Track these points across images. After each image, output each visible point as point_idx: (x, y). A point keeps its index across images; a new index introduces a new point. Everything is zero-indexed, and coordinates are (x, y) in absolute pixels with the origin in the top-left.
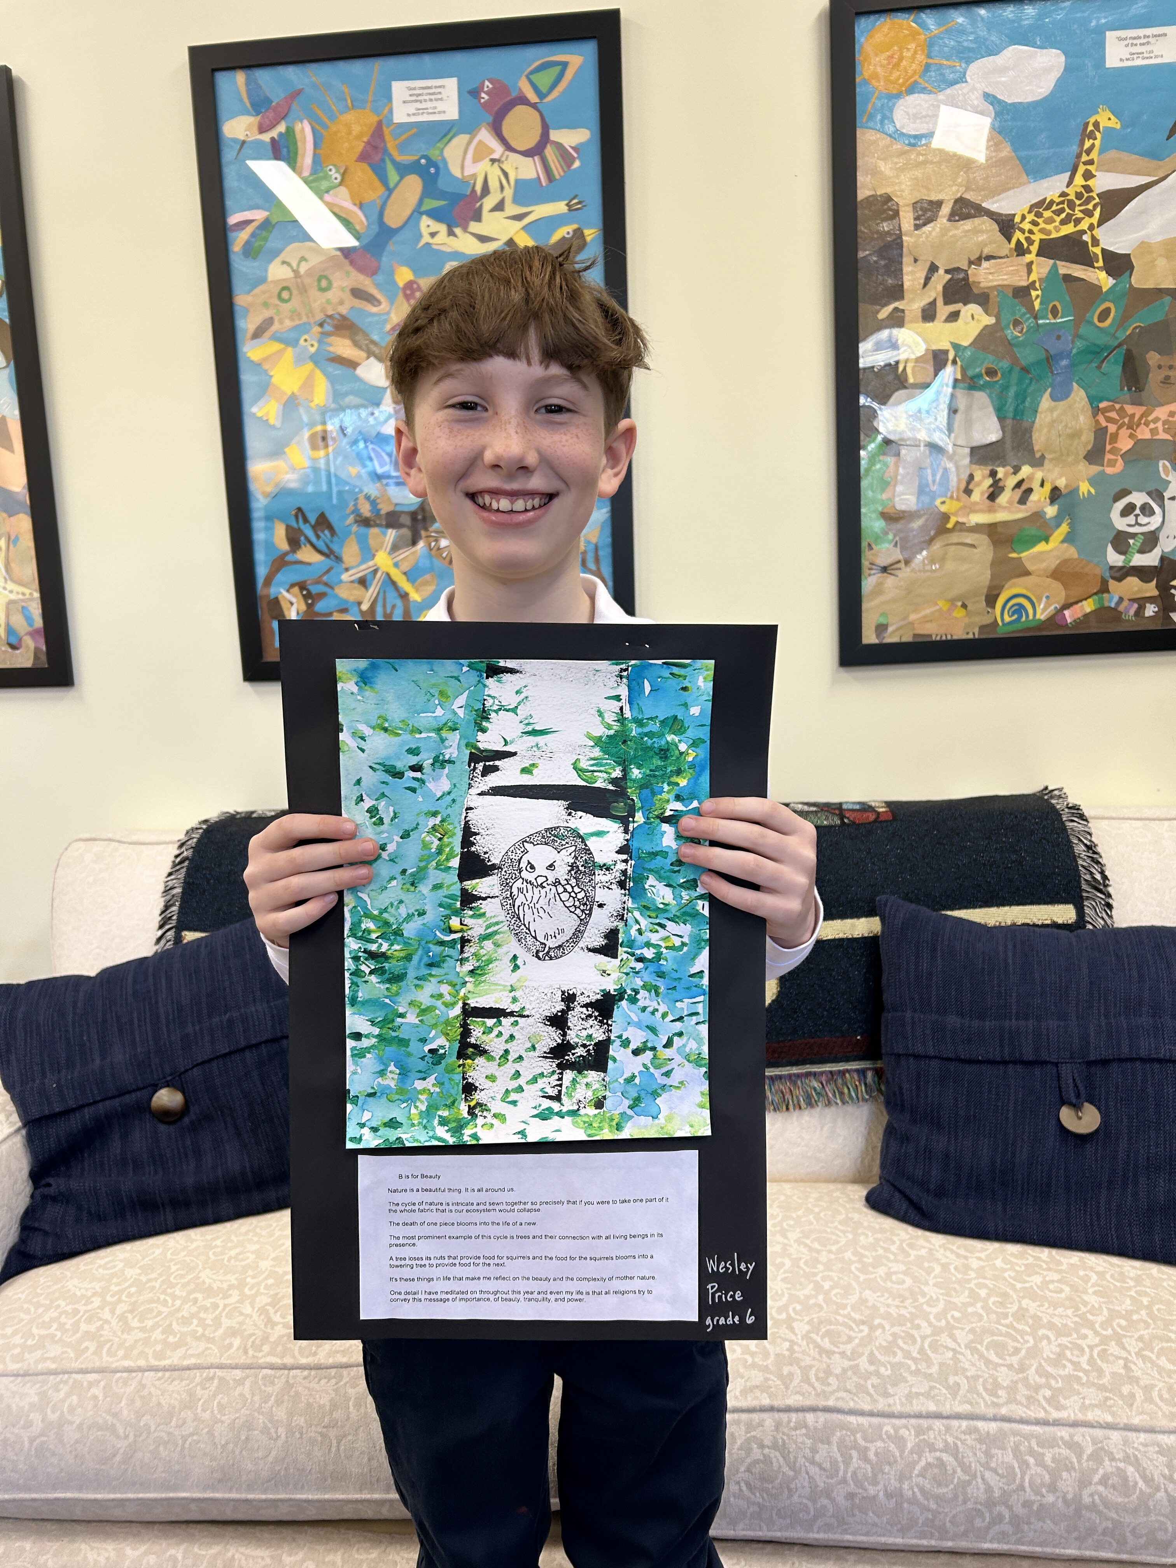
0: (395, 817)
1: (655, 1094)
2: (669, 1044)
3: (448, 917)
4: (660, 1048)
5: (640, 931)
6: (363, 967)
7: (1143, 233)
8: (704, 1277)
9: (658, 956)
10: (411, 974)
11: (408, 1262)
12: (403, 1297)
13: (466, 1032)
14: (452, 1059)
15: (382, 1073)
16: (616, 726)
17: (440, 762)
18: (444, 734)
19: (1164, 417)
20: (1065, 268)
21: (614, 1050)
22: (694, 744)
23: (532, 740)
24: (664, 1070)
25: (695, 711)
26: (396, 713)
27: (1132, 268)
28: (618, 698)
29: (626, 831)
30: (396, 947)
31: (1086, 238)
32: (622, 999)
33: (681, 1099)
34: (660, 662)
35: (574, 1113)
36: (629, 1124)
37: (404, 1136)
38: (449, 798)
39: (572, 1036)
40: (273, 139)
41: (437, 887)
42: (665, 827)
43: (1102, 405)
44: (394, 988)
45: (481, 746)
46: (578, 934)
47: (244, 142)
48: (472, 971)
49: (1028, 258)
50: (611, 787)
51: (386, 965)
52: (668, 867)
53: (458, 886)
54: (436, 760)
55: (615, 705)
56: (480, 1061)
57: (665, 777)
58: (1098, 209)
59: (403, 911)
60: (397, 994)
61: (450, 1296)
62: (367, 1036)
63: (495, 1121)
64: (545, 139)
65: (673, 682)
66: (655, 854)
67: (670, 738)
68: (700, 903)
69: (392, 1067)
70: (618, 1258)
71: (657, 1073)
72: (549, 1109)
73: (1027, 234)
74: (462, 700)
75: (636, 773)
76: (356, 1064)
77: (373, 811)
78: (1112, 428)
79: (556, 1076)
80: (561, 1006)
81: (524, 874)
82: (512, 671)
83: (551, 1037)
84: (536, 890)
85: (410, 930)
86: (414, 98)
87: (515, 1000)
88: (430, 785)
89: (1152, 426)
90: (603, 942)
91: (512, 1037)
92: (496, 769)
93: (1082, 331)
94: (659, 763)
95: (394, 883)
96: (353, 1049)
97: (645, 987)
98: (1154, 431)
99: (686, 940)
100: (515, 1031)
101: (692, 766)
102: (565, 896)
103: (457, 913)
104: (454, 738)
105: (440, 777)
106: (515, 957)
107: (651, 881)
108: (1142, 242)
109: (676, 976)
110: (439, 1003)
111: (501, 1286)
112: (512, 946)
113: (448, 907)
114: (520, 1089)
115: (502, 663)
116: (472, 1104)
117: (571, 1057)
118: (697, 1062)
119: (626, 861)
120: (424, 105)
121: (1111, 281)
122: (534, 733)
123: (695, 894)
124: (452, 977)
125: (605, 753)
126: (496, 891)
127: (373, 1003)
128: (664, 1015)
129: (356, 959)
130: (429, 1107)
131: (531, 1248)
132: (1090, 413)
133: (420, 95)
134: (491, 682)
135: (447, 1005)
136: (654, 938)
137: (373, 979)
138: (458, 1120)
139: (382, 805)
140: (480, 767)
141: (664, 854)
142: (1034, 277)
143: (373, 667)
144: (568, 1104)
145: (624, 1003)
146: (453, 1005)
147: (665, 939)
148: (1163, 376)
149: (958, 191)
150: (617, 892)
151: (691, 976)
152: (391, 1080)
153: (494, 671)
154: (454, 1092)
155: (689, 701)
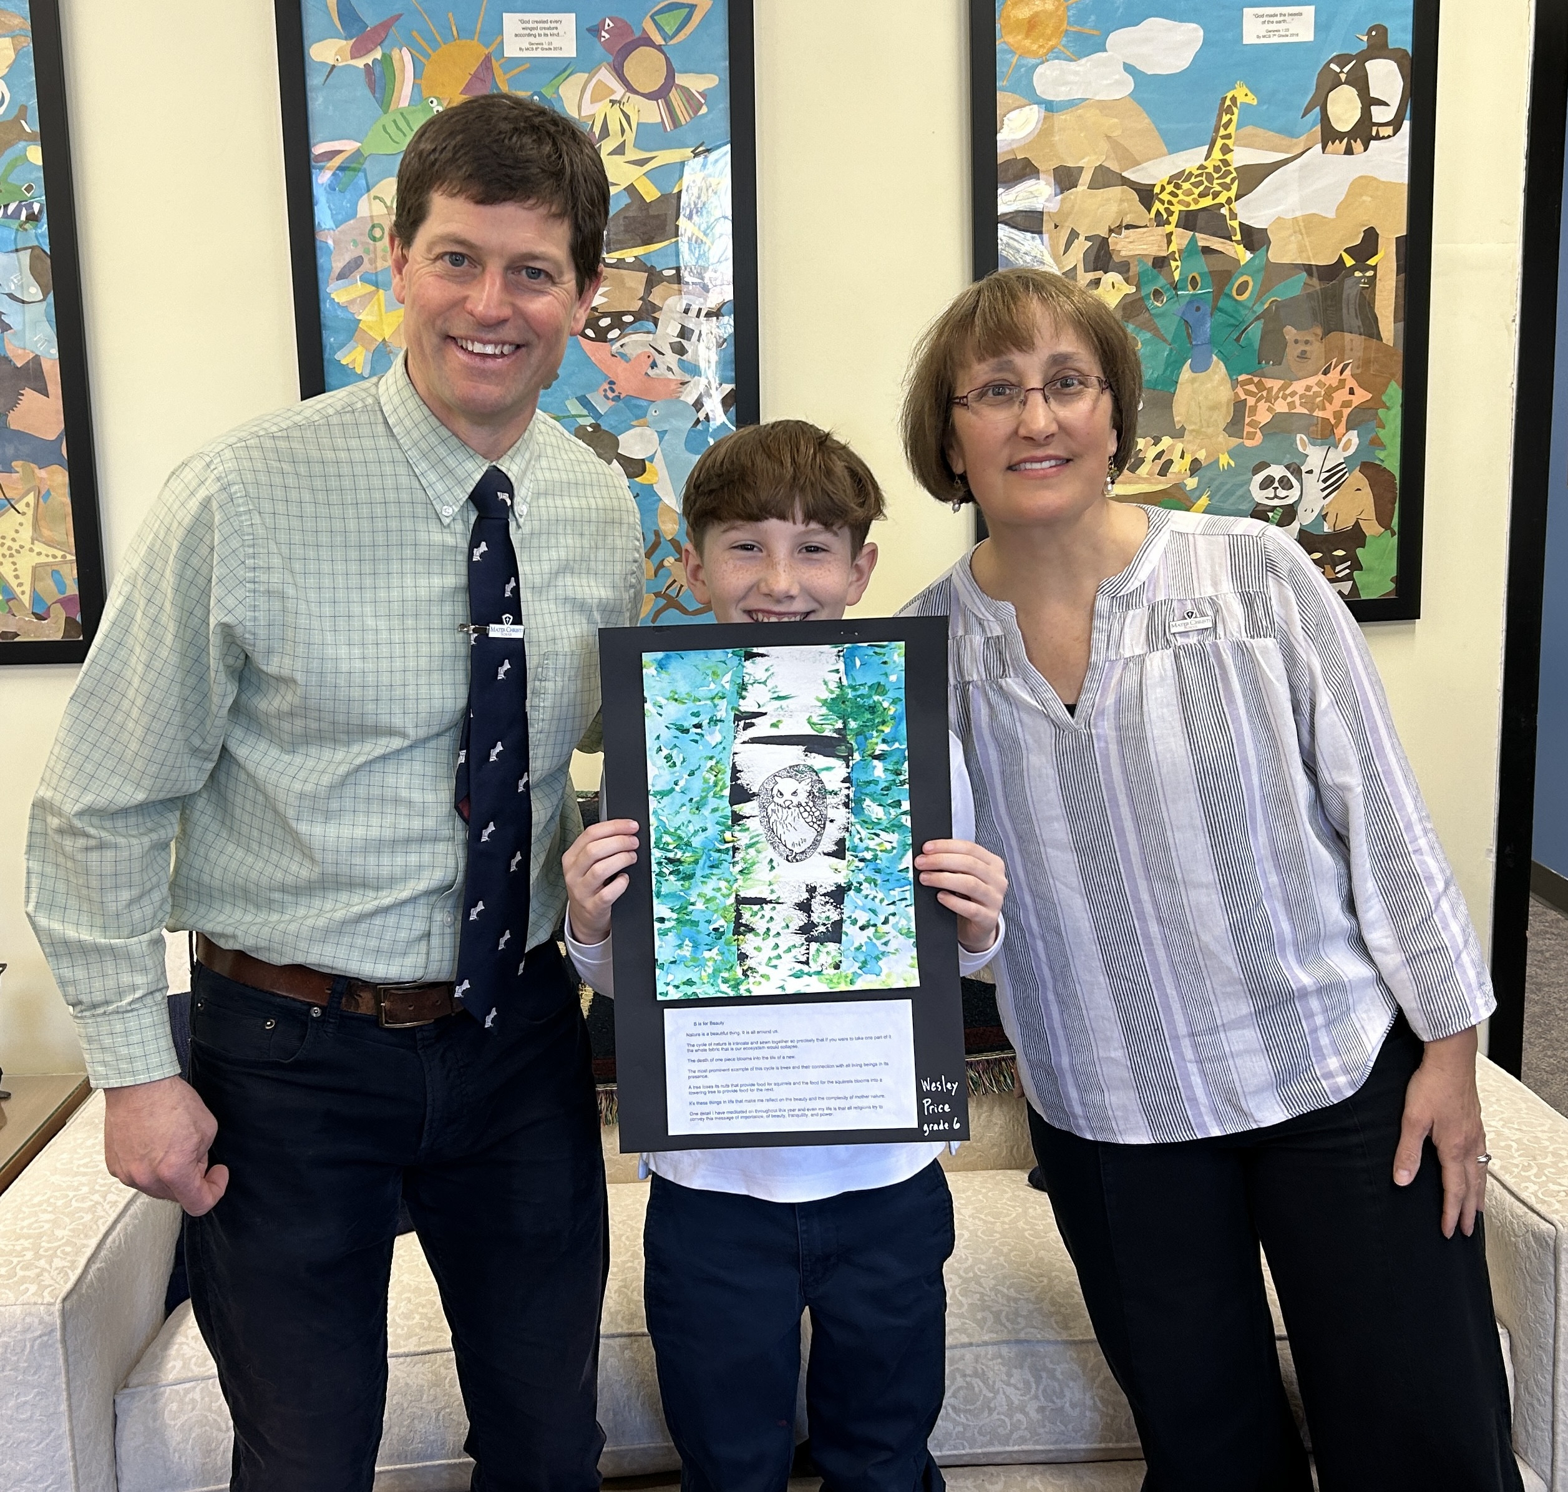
0: (684, 761)
1: (877, 958)
2: (886, 922)
3: (723, 832)
4: (879, 925)
5: (861, 840)
6: (664, 870)
7: (1280, 208)
8: (921, 1095)
9: (875, 857)
10: (699, 873)
11: (702, 1090)
12: (699, 1116)
13: (739, 916)
14: (729, 935)
15: (680, 946)
16: (837, 691)
17: (713, 721)
18: (716, 701)
19: (1301, 391)
20: (1203, 240)
21: (846, 927)
22: (894, 702)
23: (778, 703)
24: (883, 940)
25: (893, 678)
26: (683, 688)
27: (1269, 243)
28: (837, 671)
29: (848, 767)
30: (687, 854)
31: (1224, 211)
32: (850, 889)
33: (897, 962)
34: (866, 644)
35: (819, 973)
36: (860, 979)
37: (698, 991)
38: (720, 747)
39: (815, 918)
40: (367, 65)
41: (714, 810)
42: (876, 762)
43: (1240, 378)
44: (687, 884)
45: (742, 709)
46: (816, 843)
47: (334, 66)
48: (741, 871)
49: (1168, 228)
50: (835, 735)
51: (681, 868)
52: (880, 792)
53: (730, 809)
54: (711, 720)
55: (836, 676)
56: (750, 936)
57: (874, 727)
58: (1236, 182)
59: (691, 829)
60: (689, 888)
61: (734, 1115)
62: (669, 920)
63: (762, 980)
64: (670, 80)
65: (876, 658)
66: (869, 782)
67: (876, 698)
68: (904, 817)
69: (687, 942)
70: (857, 1081)
71: (878, 943)
72: (801, 971)
73: (1166, 205)
74: (728, 677)
75: (853, 724)
76: (661, 940)
77: (668, 758)
78: (1251, 401)
79: (805, 947)
80: (806, 895)
81: (776, 799)
82: (762, 655)
83: (800, 919)
84: (785, 811)
85: (696, 842)
86: (528, 32)
87: (772, 891)
88: (707, 738)
89: (1289, 399)
90: (835, 848)
91: (772, 918)
92: (753, 725)
93: (1221, 303)
94: (869, 716)
95: (684, 808)
96: (659, 929)
97: (868, 880)
98: (1291, 405)
99: (895, 845)
100: (773, 914)
101: (893, 718)
102: (805, 815)
103: (729, 828)
104: (723, 704)
105: (714, 732)
106: (771, 861)
107: (868, 802)
108: (1279, 218)
109: (889, 871)
110: (718, 895)
111: (771, 1106)
112: (770, 853)
113: (723, 824)
114: (779, 957)
115: (755, 650)
116: (745, 968)
117: (815, 933)
118: (908, 935)
119: (848, 788)
120: (538, 40)
121: (1248, 255)
122: (779, 698)
123: (899, 811)
124: (727, 876)
125: (830, 710)
126: (756, 812)
127: (672, 895)
128: (882, 901)
129: (659, 864)
130: (714, 970)
131: (791, 1076)
132: (1229, 385)
133: (533, 29)
134: (748, 663)
135: (724, 896)
136: (872, 844)
137: (672, 878)
138: (735, 980)
139: (674, 753)
140: (742, 723)
141: (876, 782)
142: (1173, 247)
143: (667, 657)
144: (814, 967)
145: (852, 893)
146: (729, 895)
147: (880, 844)
148: (1299, 351)
149: (1098, 159)
150: (843, 810)
151: (900, 871)
152: (687, 951)
153: (750, 656)
154: (731, 959)
155: (888, 671)
